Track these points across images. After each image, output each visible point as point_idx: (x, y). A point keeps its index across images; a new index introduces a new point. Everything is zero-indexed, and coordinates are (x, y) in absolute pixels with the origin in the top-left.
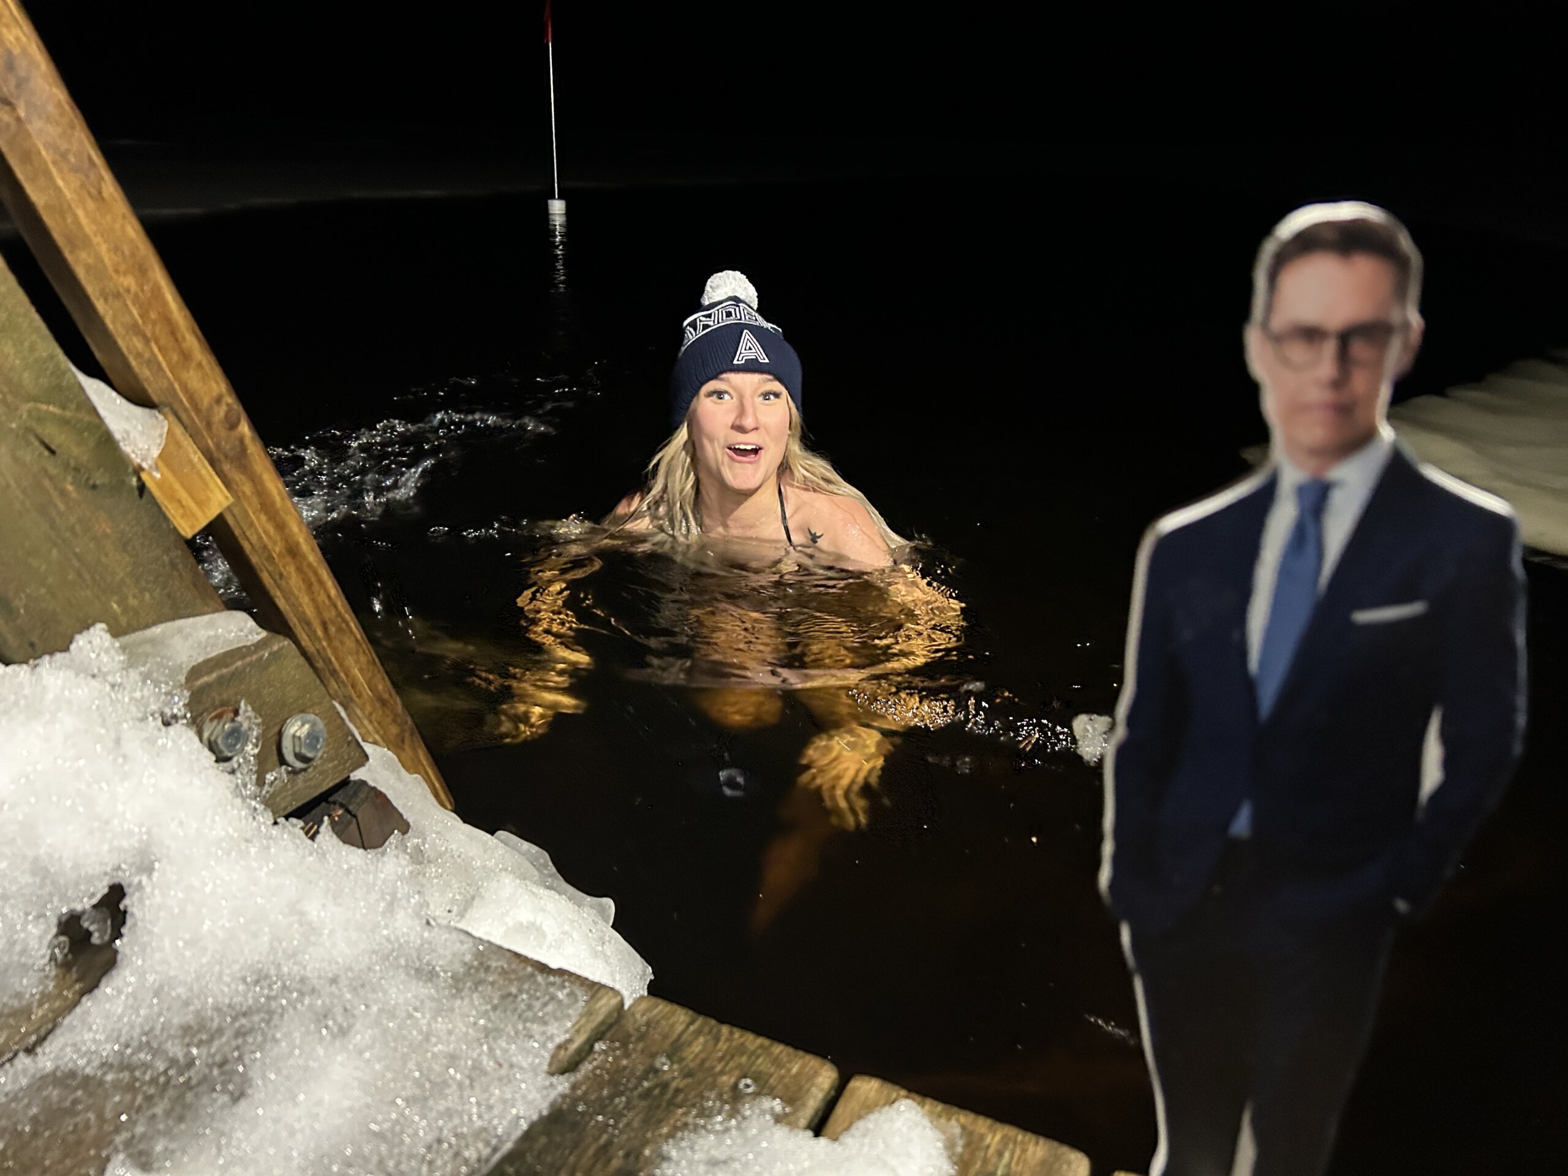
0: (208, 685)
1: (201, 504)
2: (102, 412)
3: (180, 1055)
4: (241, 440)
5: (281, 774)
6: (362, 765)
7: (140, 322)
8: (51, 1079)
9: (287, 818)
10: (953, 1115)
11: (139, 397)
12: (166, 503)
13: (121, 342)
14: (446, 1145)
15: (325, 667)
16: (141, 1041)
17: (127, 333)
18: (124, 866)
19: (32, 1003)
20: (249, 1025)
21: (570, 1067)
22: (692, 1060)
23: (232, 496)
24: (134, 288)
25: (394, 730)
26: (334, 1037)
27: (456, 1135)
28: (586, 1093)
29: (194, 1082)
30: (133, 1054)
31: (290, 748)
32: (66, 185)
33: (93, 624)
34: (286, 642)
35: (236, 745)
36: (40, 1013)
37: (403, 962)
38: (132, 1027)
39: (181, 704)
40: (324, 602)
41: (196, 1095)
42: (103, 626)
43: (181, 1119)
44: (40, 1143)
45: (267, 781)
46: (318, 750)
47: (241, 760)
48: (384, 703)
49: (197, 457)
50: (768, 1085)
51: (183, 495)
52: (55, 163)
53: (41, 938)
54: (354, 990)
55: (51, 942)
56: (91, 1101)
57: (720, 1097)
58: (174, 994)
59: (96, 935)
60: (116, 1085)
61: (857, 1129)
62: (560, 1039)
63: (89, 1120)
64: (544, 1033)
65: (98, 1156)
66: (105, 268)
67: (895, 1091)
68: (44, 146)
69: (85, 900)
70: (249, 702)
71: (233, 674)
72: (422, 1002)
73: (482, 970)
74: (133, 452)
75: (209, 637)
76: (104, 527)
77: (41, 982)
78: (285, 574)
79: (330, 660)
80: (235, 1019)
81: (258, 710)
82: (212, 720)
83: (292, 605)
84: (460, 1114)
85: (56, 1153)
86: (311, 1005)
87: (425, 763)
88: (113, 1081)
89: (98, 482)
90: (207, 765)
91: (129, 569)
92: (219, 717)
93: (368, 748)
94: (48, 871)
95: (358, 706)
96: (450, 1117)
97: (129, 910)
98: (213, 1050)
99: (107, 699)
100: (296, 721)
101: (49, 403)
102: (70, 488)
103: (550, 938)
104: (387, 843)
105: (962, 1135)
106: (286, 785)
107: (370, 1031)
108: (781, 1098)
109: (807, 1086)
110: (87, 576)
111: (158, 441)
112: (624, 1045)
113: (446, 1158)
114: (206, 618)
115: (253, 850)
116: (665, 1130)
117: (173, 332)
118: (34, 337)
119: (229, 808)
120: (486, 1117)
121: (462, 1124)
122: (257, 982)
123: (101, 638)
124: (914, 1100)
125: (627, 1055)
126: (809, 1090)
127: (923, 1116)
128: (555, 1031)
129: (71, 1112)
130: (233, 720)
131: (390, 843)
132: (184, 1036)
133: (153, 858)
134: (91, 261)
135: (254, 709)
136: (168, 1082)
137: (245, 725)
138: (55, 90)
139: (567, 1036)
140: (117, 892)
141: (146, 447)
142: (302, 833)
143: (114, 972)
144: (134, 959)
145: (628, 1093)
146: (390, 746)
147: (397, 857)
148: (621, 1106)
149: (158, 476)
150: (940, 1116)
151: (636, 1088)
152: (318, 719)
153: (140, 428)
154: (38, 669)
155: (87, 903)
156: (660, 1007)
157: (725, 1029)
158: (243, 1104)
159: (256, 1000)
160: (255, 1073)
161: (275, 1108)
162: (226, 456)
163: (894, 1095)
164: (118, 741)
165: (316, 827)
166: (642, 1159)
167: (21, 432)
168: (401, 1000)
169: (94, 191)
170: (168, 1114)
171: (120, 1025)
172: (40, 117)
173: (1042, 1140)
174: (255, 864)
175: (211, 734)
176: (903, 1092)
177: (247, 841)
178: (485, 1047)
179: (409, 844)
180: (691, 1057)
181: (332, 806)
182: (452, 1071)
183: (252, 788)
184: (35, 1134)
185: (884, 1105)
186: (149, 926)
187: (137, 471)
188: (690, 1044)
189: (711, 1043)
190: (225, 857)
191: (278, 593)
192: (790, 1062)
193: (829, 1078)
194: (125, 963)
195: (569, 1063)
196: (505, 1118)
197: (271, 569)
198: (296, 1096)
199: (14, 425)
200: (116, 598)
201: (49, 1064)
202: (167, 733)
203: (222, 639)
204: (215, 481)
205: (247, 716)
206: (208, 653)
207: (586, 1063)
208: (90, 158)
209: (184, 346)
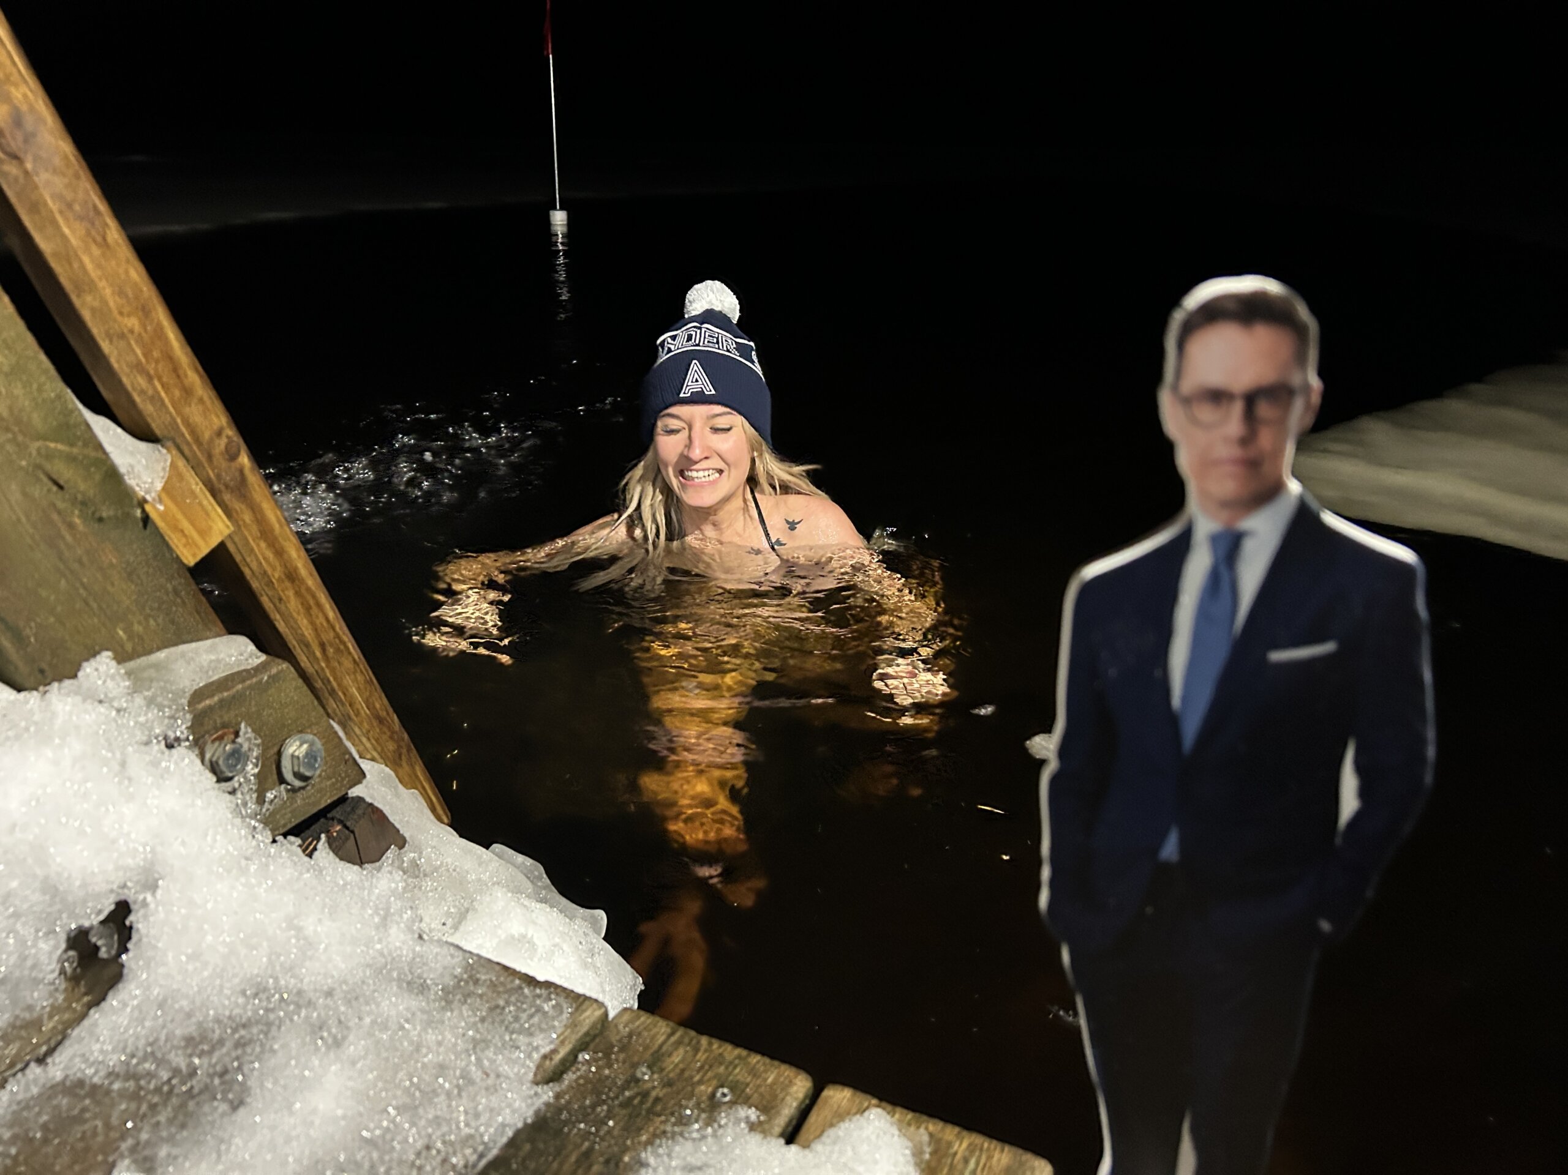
0: (211, 708)
1: (203, 533)
2: (108, 448)
3: (183, 1067)
4: (241, 471)
5: (280, 792)
6: (359, 782)
7: (143, 360)
8: (60, 1088)
9: (285, 835)
10: (923, 1122)
11: (143, 433)
12: (169, 532)
13: (125, 380)
14: (434, 1152)
15: (324, 687)
16: (146, 1051)
17: (132, 372)
18: (129, 884)
19: (42, 1015)
20: (248, 1037)
21: (554, 1077)
22: (673, 1070)
23: (233, 525)
24: (137, 328)
25: (391, 746)
26: (328, 1048)
27: (444, 1142)
28: (569, 1102)
29: (196, 1091)
30: (138, 1064)
31: (289, 767)
32: (72, 233)
33: (99, 653)
34: (285, 665)
35: (236, 766)
36: (51, 1025)
37: (395, 974)
38: (137, 1038)
39: (184, 727)
40: (322, 624)
41: (198, 1104)
42: (109, 653)
43: (183, 1126)
44: (50, 1149)
45: (267, 800)
46: (315, 769)
47: (242, 780)
48: (381, 721)
49: (198, 487)
50: (743, 1095)
51: (185, 524)
52: (61, 212)
53: (50, 953)
54: (348, 1002)
55: (60, 956)
56: (97, 1110)
57: (698, 1105)
58: (177, 1006)
59: (103, 949)
60: (122, 1094)
61: (829, 1136)
63: (96, 1127)
64: (530, 1044)
65: (105, 1161)
66: (110, 310)
67: (867, 1100)
68: (52, 196)
69: (93, 916)
70: (248, 724)
71: (234, 697)
72: (413, 1014)
73: (471, 983)
74: (138, 485)
75: (211, 661)
76: (110, 557)
77: (51, 994)
78: (284, 598)
79: (329, 681)
81: (258, 732)
82: (213, 741)
83: (291, 628)
84: (448, 1122)
85: (66, 1159)
86: (307, 1017)
87: (422, 778)
88: (119, 1090)
89: (104, 515)
90: (209, 787)
91: (134, 597)
92: (220, 738)
93: (365, 765)
94: (57, 889)
95: (355, 724)
96: (439, 1125)
97: (135, 926)
98: (214, 1060)
99: (114, 725)
100: (295, 741)
101: (56, 441)
102: (77, 521)
103: (540, 950)
104: (384, 857)
105: (930, 1144)
106: (285, 802)
107: (363, 1042)
108: (757, 1108)
109: (782, 1095)
110: (95, 605)
111: (162, 474)
112: (607, 1055)
113: (434, 1163)
114: (209, 642)
115: (253, 868)
116: (644, 1138)
117: (176, 369)
118: (43, 379)
119: (229, 827)
120: (473, 1124)
121: (450, 1132)
122: (256, 995)
123: (107, 665)
124: (884, 1109)
125: (609, 1066)
126: (783, 1099)
127: (892, 1124)
128: (540, 1042)
129: (79, 1119)
130: (234, 742)
131: (387, 858)
132: (186, 1047)
133: (156, 876)
134: (96, 304)
135: (253, 731)
136: (171, 1091)
137: (246, 747)
138: (61, 143)
139: (552, 1047)
140: (123, 909)
141: (150, 480)
142: (299, 850)
143: (120, 986)
144: (139, 973)
145: (610, 1102)
146: (389, 764)
147: (391, 873)
148: (602, 1115)
149: (161, 508)
150: (909, 1124)
151: (617, 1097)
152: (316, 739)
153: (144, 461)
154: (48, 695)
155: (95, 920)
156: (642, 1019)
157: (704, 1040)
158: (242, 1111)
159: (256, 1012)
160: (252, 1083)
161: (272, 1116)
162: (227, 486)
163: (866, 1104)
164: (123, 764)
165: (315, 842)
166: (621, 1165)
167: (31, 469)
168: (393, 1013)
169: (99, 239)
170: (171, 1121)
171: (126, 1036)
172: (47, 170)
173: (1007, 1148)
174: (253, 881)
175: (213, 755)
176: (874, 1101)
177: (247, 859)
178: (473, 1058)
179: (405, 859)
180: (671, 1067)
181: (331, 821)
182: (441, 1080)
183: (252, 806)
184: (45, 1141)
185: (856, 1113)
186: (153, 942)
187: (142, 503)
188: (670, 1055)
189: (691, 1053)
190: (225, 874)
191: (278, 617)
192: (766, 1071)
193: (804, 1087)
194: (131, 976)
195: (554, 1073)
196: (491, 1126)
197: (270, 593)
198: (293, 1104)
199: (24, 463)
200: (121, 625)
201: (58, 1073)
202: (170, 756)
203: (223, 662)
204: (215, 510)
205: (247, 736)
206: (211, 677)
207: (570, 1073)
208: (95, 207)
209: (186, 382)
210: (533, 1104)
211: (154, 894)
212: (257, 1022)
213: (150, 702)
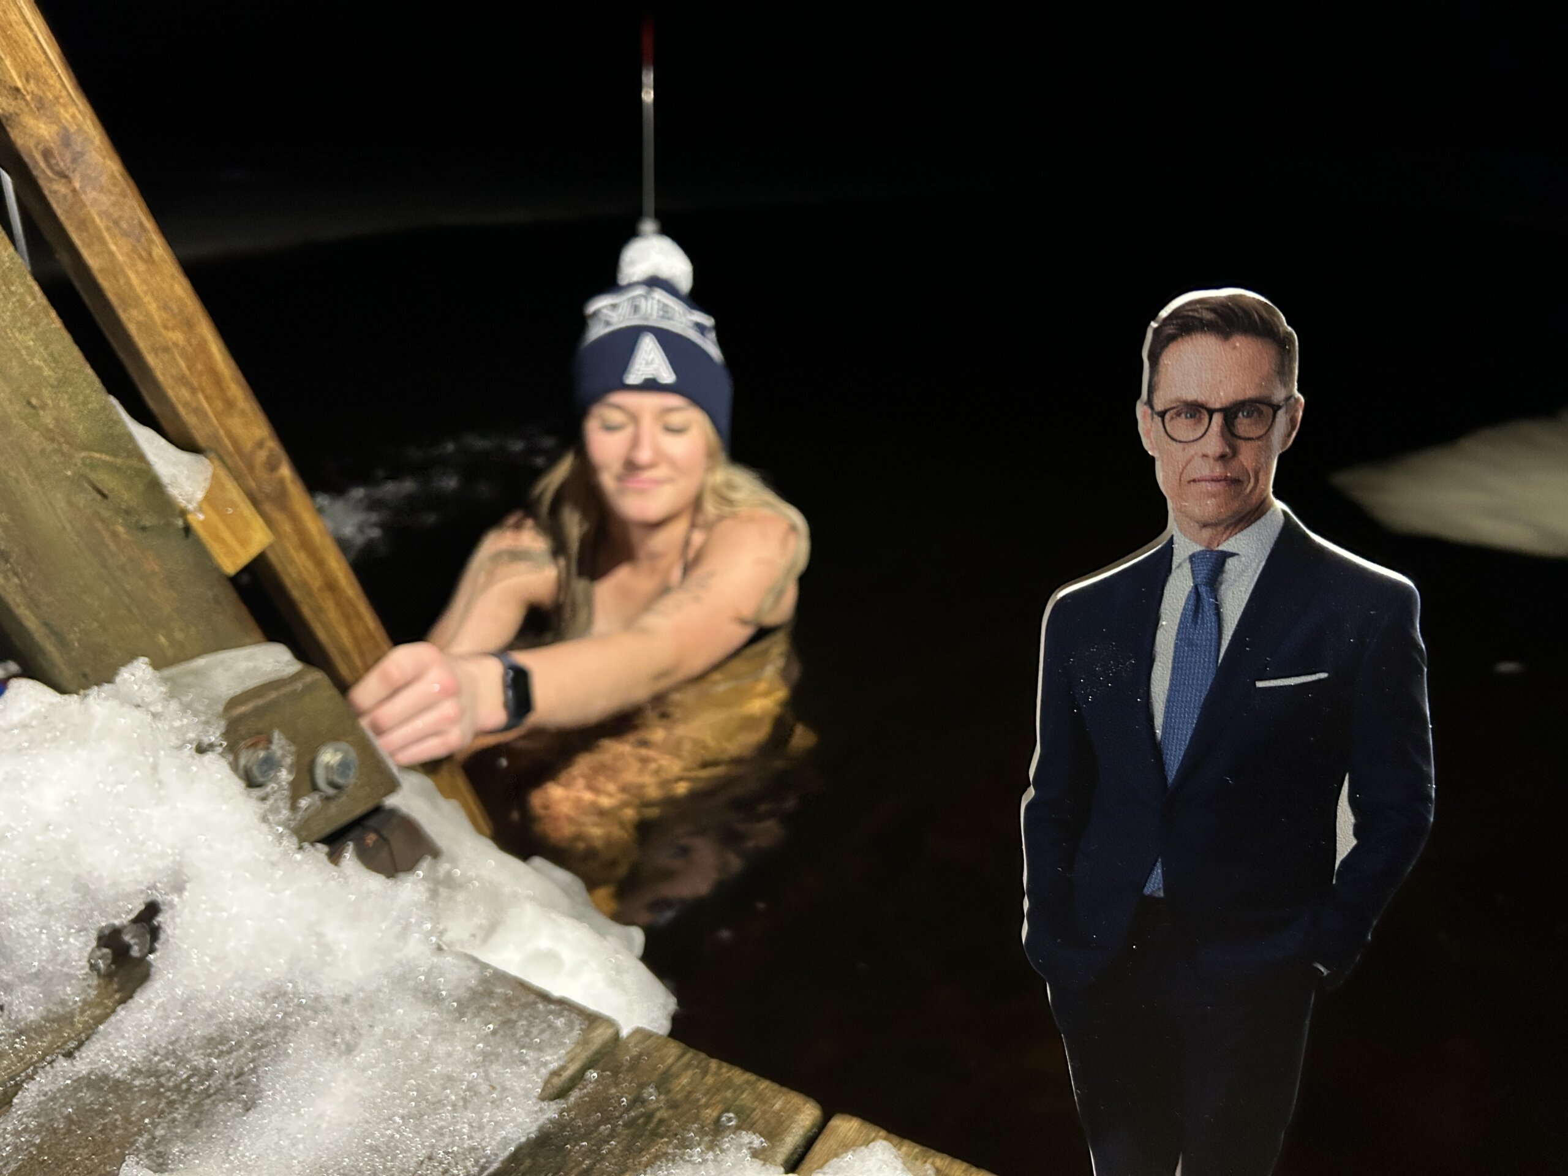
0: (246, 715)
1: (244, 542)
2: (151, 459)
4: (282, 481)
5: (314, 800)
6: (394, 793)
7: (187, 373)
9: (313, 844)
10: (928, 1158)
11: (186, 443)
12: (210, 542)
13: (170, 393)
17: (176, 384)
18: (159, 885)
21: (561, 1094)
22: (679, 1092)
23: (273, 534)
24: (182, 342)
28: (573, 1119)
30: (160, 1061)
31: (323, 776)
32: (118, 248)
33: (136, 658)
34: (323, 676)
35: (269, 772)
36: (82, 1019)
40: (362, 635)
42: (146, 659)
43: (197, 1125)
45: (300, 807)
46: (350, 778)
47: (274, 787)
49: (239, 498)
50: (748, 1121)
51: (227, 535)
52: (108, 229)
54: (364, 1010)
57: (701, 1129)
60: (142, 1091)
62: (554, 1066)
66: (155, 324)
67: (872, 1131)
68: (99, 215)
70: (283, 732)
71: (268, 705)
74: (180, 495)
75: (248, 670)
76: (151, 565)
78: (325, 608)
80: (254, 1032)
81: (292, 739)
82: (247, 748)
83: (330, 638)
87: (464, 791)
89: (147, 524)
91: (176, 605)
92: (254, 745)
93: (401, 777)
97: (163, 925)
100: (328, 750)
101: (101, 451)
102: (120, 529)
106: (320, 811)
108: (761, 1134)
109: (788, 1123)
110: (135, 611)
111: (203, 484)
112: (615, 1073)
116: (645, 1159)
117: (218, 381)
125: (616, 1084)
126: (789, 1127)
127: (897, 1157)
130: (267, 749)
134: (141, 318)
135: (287, 739)
136: (189, 1090)
137: (279, 754)
138: (109, 162)
139: (561, 1063)
140: (152, 910)
141: (192, 490)
145: (613, 1121)
148: (606, 1133)
149: (202, 516)
150: (915, 1159)
151: (621, 1117)
152: (350, 749)
153: (187, 472)
157: (714, 1064)
159: (274, 1015)
162: (267, 497)
163: (873, 1135)
164: (155, 768)
165: (342, 850)
167: (75, 478)
169: (145, 255)
172: (94, 189)
175: (246, 763)
176: (883, 1133)
180: (679, 1088)
181: (360, 833)
183: (285, 813)
185: (861, 1145)
187: (183, 513)
188: (678, 1076)
189: (699, 1076)
191: (317, 625)
192: (774, 1097)
193: (811, 1115)
195: (560, 1089)
197: (309, 602)
199: (69, 473)
200: (163, 632)
203: (261, 670)
204: (256, 520)
205: (280, 745)
206: (247, 685)
207: (577, 1090)
208: (141, 224)
209: (229, 394)
210: (537, 1120)
211: (180, 897)
212: (275, 1025)
213: (186, 707)
